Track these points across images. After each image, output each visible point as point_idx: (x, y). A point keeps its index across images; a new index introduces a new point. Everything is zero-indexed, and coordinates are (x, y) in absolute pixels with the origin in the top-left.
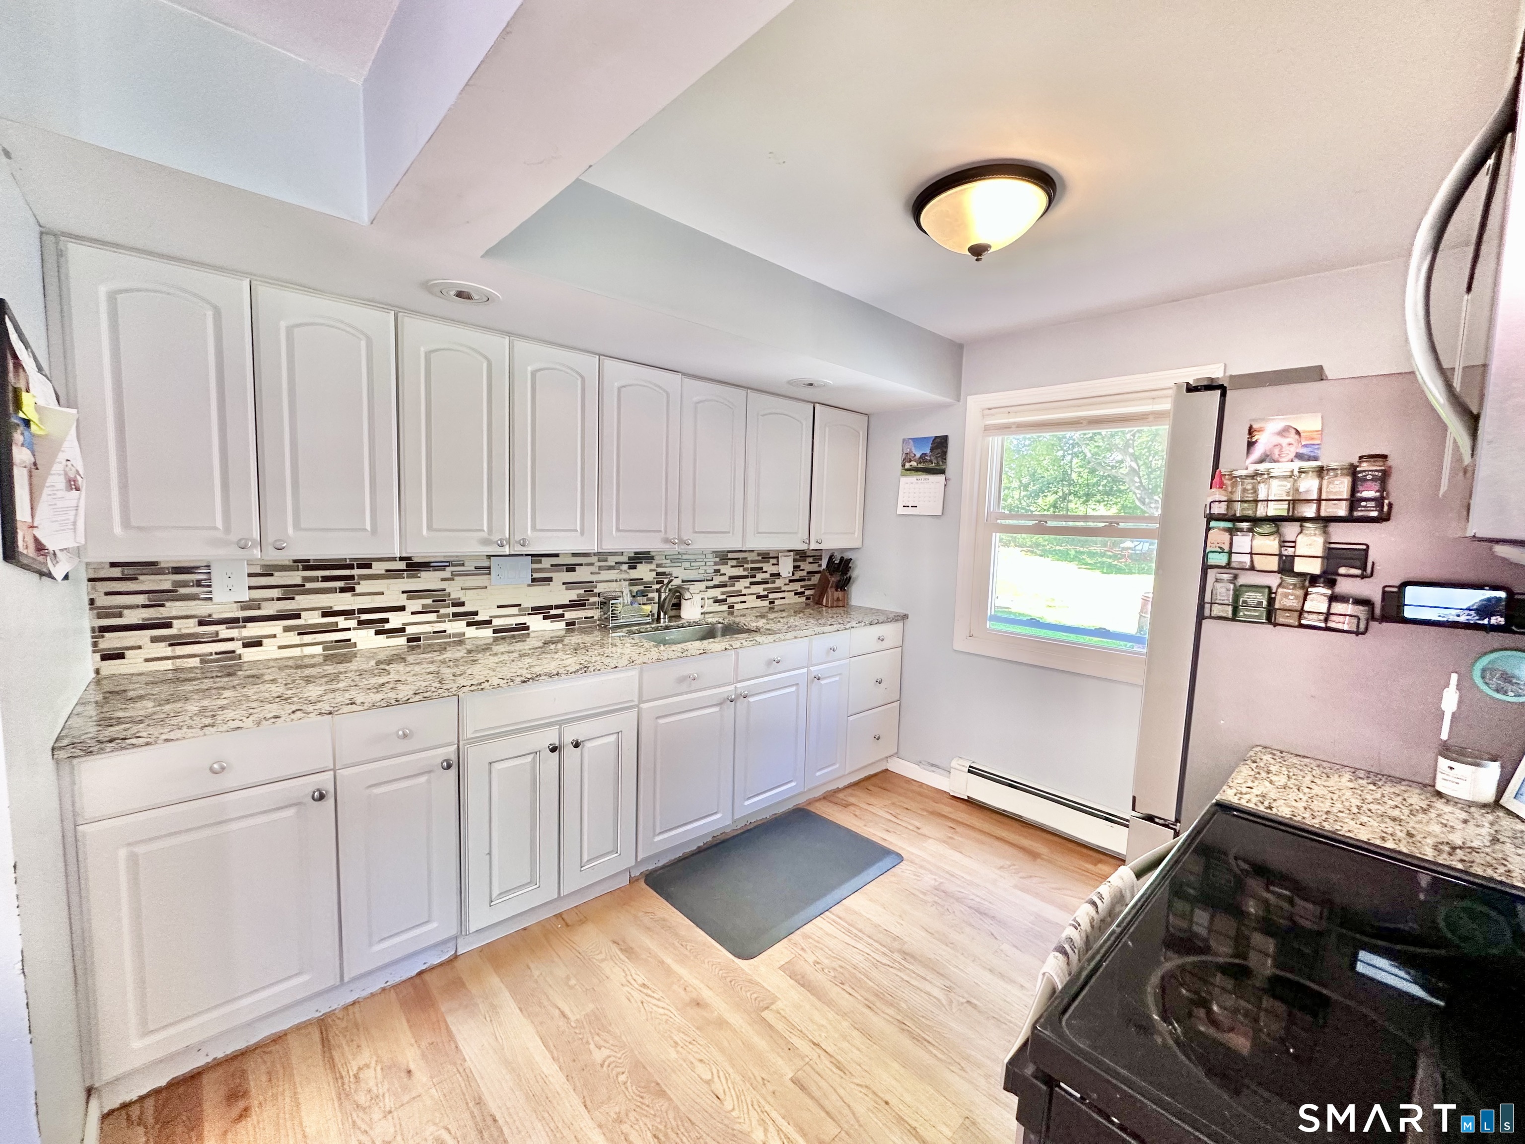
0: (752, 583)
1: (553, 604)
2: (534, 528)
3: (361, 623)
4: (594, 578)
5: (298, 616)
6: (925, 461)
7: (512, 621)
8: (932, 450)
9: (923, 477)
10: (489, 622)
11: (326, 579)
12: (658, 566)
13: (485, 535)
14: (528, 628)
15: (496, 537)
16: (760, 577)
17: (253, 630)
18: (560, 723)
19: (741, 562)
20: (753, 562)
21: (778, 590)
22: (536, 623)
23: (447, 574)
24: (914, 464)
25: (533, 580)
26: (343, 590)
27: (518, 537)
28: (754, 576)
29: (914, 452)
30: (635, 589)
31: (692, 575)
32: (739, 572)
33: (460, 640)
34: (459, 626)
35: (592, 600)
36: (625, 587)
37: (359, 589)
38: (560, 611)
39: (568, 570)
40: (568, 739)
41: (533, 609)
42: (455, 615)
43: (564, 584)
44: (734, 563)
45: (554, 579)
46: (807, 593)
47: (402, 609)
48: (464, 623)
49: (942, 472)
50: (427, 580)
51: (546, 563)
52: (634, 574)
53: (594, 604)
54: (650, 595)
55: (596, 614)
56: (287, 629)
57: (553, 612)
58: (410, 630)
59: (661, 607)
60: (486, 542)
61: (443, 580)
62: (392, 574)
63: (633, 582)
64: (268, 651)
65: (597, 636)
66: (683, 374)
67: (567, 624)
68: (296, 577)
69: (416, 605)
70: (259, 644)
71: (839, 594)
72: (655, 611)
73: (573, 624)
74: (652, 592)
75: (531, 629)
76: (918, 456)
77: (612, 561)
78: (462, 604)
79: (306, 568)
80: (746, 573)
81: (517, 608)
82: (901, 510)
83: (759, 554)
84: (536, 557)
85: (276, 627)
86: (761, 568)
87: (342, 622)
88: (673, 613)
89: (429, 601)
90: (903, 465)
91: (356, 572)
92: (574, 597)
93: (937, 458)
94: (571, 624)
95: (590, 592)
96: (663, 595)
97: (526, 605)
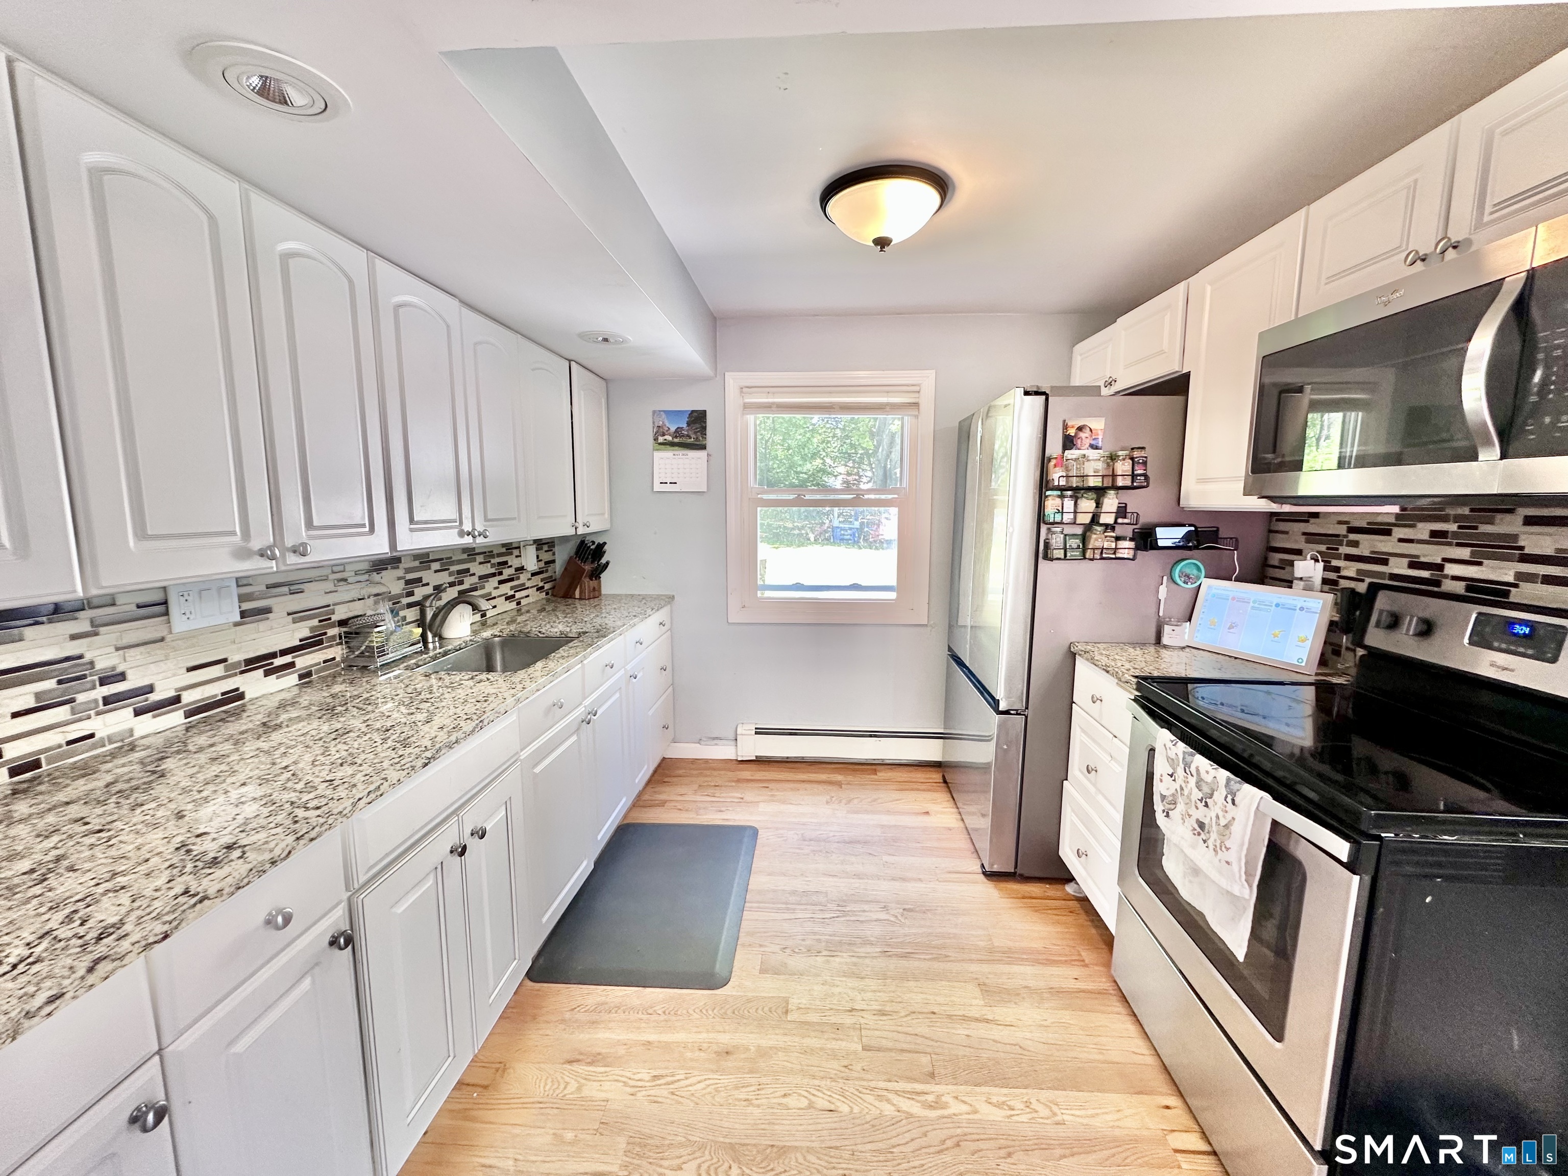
0: (501, 582)
1: (277, 648)
2: (309, 526)
4: (330, 599)
6: (682, 436)
7: (215, 690)
8: (688, 424)
9: (681, 452)
10: (177, 700)
12: (408, 570)
14: (241, 696)
16: (507, 572)
18: (458, 812)
19: (488, 557)
20: (500, 555)
21: (522, 588)
22: (255, 685)
23: (81, 625)
24: (669, 438)
25: (243, 614)
28: (501, 573)
29: (668, 425)
32: (487, 569)
33: (127, 744)
34: (120, 719)
35: (331, 632)
38: (288, 659)
39: (293, 592)
40: (468, 830)
41: (249, 662)
42: (107, 701)
43: (289, 614)
44: (481, 560)
45: (275, 609)
46: (547, 586)
48: (131, 709)
49: (703, 447)
50: (40, 644)
51: (262, 587)
53: (333, 638)
57: (278, 662)
58: (12, 751)
59: (428, 627)
61: (73, 638)
66: (460, 300)
67: (301, 677)
69: (21, 696)
71: (593, 583)
73: (309, 674)
75: (248, 696)
76: (673, 429)
78: (122, 677)
80: (493, 570)
81: (222, 665)
82: (657, 487)
83: (505, 546)
86: (507, 563)
89: (51, 684)
90: (656, 439)
92: (306, 633)
93: (695, 433)
94: (305, 675)
95: (326, 621)
96: (429, 615)
97: (235, 658)
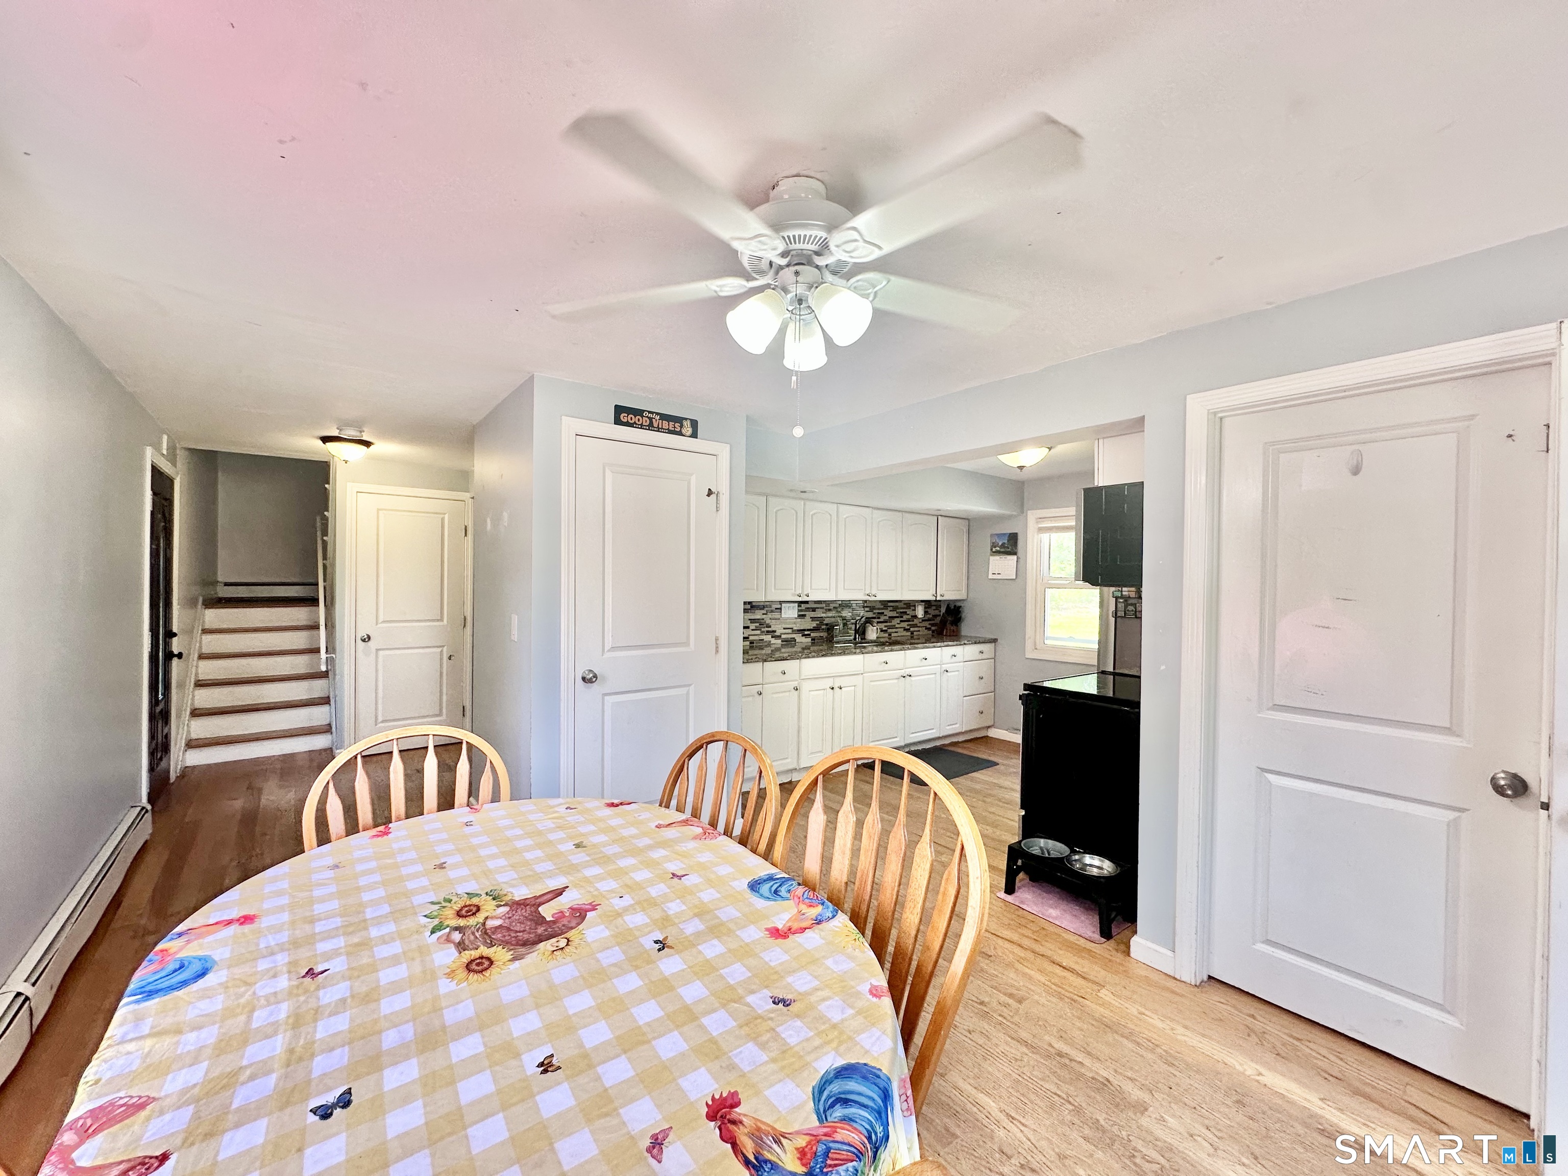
0: (901, 621)
1: (806, 628)
2: (811, 589)
4: (825, 615)
6: (1005, 547)
7: (789, 637)
8: (1008, 541)
9: (1003, 557)
10: (780, 636)
12: (853, 610)
13: (793, 591)
14: (795, 641)
15: (787, 592)
16: (905, 617)
19: (895, 609)
20: (902, 608)
21: (915, 626)
22: (799, 638)
23: (764, 612)
24: (998, 549)
25: (798, 616)
27: (806, 593)
28: (902, 617)
29: (997, 541)
30: (843, 622)
32: (894, 614)
33: (769, 644)
34: (767, 638)
35: (822, 627)
38: (808, 632)
39: (813, 611)
40: (835, 685)
41: (798, 630)
42: (767, 632)
43: (811, 618)
44: (891, 608)
45: (807, 615)
46: (933, 628)
49: (1015, 554)
50: (759, 615)
51: (803, 606)
52: (842, 614)
53: (823, 629)
54: (850, 626)
55: (824, 634)
57: (806, 633)
58: (751, 638)
59: (856, 632)
60: (794, 595)
61: (763, 614)
63: (842, 619)
65: (825, 647)
67: (812, 640)
69: (753, 626)
71: (955, 628)
72: (854, 635)
73: (814, 639)
75: (797, 641)
76: (1000, 544)
77: (832, 606)
78: (770, 627)
80: (898, 615)
81: (792, 630)
82: (991, 576)
83: (905, 604)
84: (800, 603)
86: (906, 612)
88: (863, 637)
89: (757, 625)
90: (992, 550)
92: (815, 625)
93: (1011, 545)
95: (822, 623)
96: (858, 627)
97: (795, 628)
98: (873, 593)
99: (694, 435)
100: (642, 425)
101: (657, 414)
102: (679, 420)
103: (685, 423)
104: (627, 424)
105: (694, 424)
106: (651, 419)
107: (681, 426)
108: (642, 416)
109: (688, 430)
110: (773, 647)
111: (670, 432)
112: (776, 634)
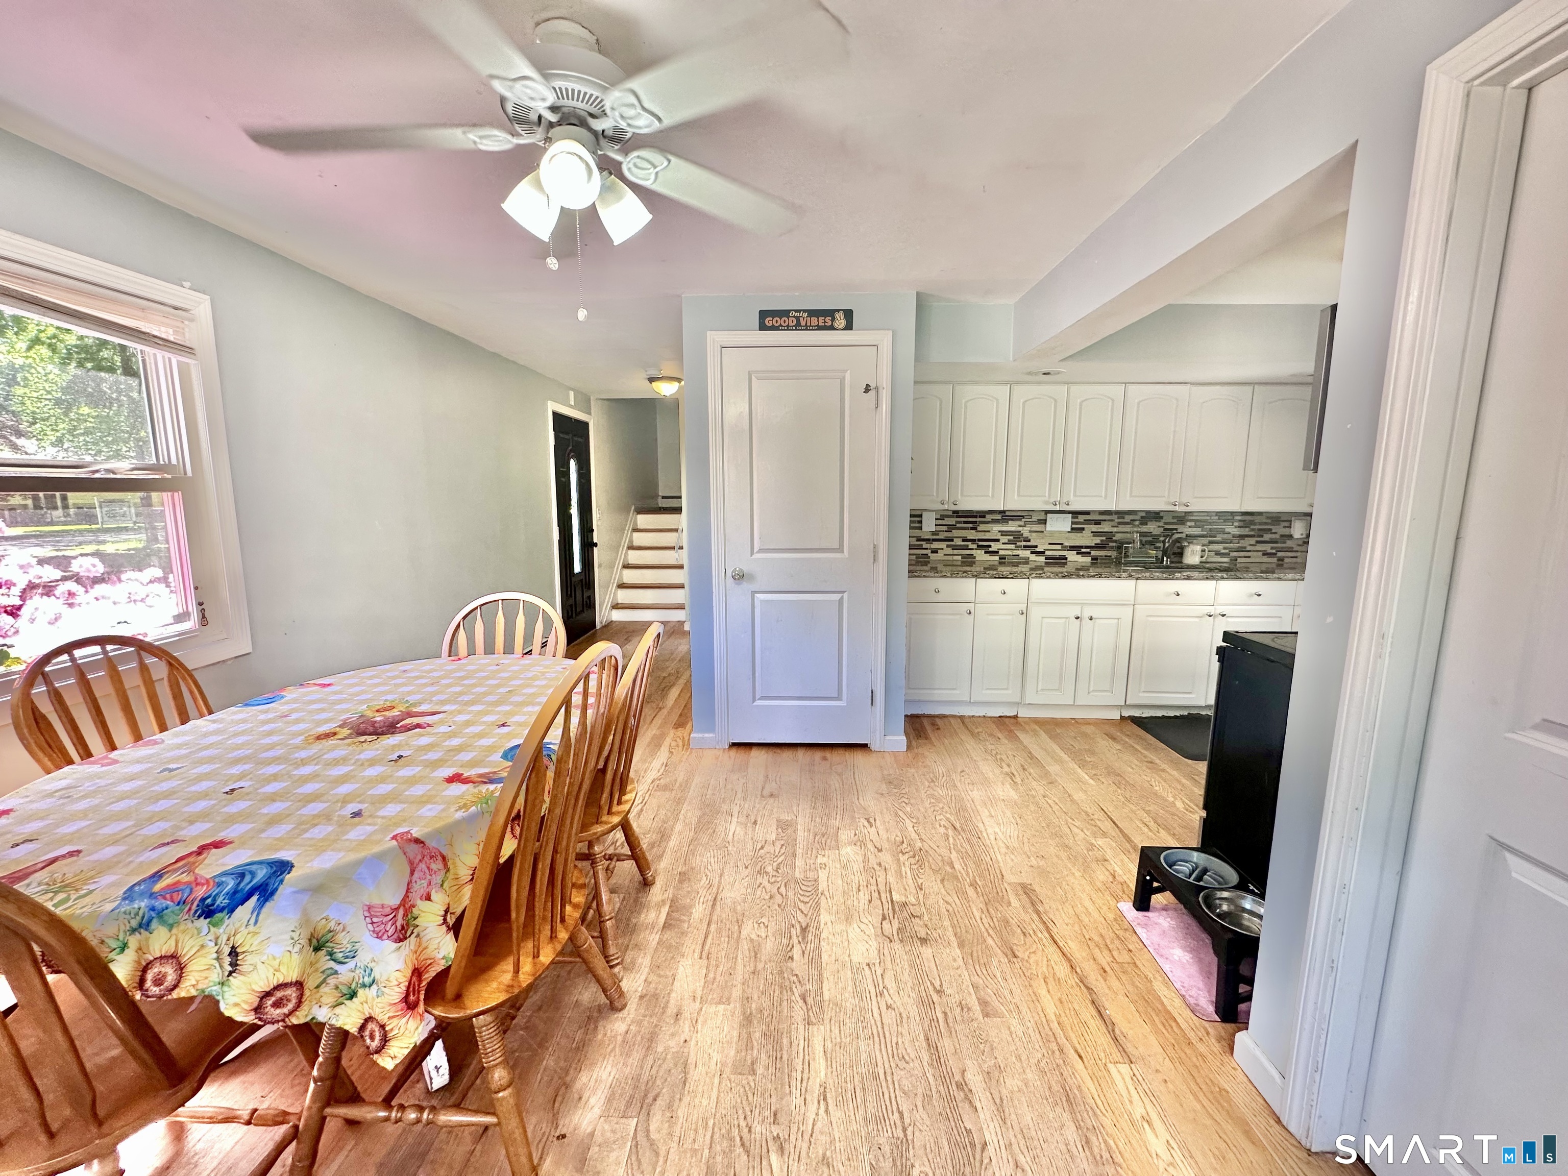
0: (1258, 542)
1: (1084, 545)
2: (1075, 495)
3: (978, 546)
4: (1115, 530)
5: (952, 540)
7: (1057, 554)
10: (1043, 553)
11: (965, 522)
12: (1165, 523)
13: (1046, 499)
14: (1066, 559)
15: (1052, 500)
16: (1267, 537)
17: (935, 545)
18: (1082, 605)
19: (1249, 524)
20: (1260, 524)
21: (1290, 550)
22: (1072, 556)
23: (1022, 523)
25: (1072, 529)
26: (972, 529)
27: (1065, 500)
28: (1262, 536)
30: (1144, 539)
31: (1197, 531)
32: (1245, 531)
33: (1026, 561)
34: (1026, 553)
35: (1111, 544)
36: (1136, 536)
37: (979, 528)
38: (1088, 550)
39: (1096, 524)
40: (1086, 614)
42: (1025, 546)
43: (1092, 532)
44: (1240, 523)
45: (1086, 529)
47: (998, 540)
48: (1030, 552)
50: (1012, 526)
51: (1081, 518)
52: (1144, 529)
53: (1112, 547)
54: (1158, 545)
55: (1114, 554)
56: (948, 546)
57: (1083, 550)
58: (1001, 552)
59: (1165, 552)
60: (1047, 503)
61: (1020, 526)
62: (995, 521)
63: (1142, 534)
64: (940, 554)
65: (1112, 568)
66: (1191, 384)
67: (1092, 559)
68: (952, 521)
69: (1004, 539)
70: (937, 552)
72: (1160, 557)
73: (1096, 559)
74: (1159, 542)
75: (1068, 560)
77: (1128, 518)
78: (1029, 541)
79: (957, 517)
80: (1252, 533)
81: (1061, 546)
83: (1268, 518)
84: (1075, 514)
85: (943, 545)
86: (1270, 530)
87: (971, 545)
88: (1176, 559)
89: (1011, 538)
91: (978, 519)
92: (1098, 542)
94: (1095, 559)
95: (1110, 539)
96: (1167, 545)
97: (1066, 544)
98: (1184, 501)
99: (849, 327)
100: (788, 326)
101: (805, 311)
102: (831, 313)
103: (837, 315)
104: (773, 328)
105: (848, 314)
106: (798, 318)
107: (833, 320)
108: (788, 317)
109: (841, 322)
110: (1032, 565)
111: (820, 328)
112: (1037, 550)
